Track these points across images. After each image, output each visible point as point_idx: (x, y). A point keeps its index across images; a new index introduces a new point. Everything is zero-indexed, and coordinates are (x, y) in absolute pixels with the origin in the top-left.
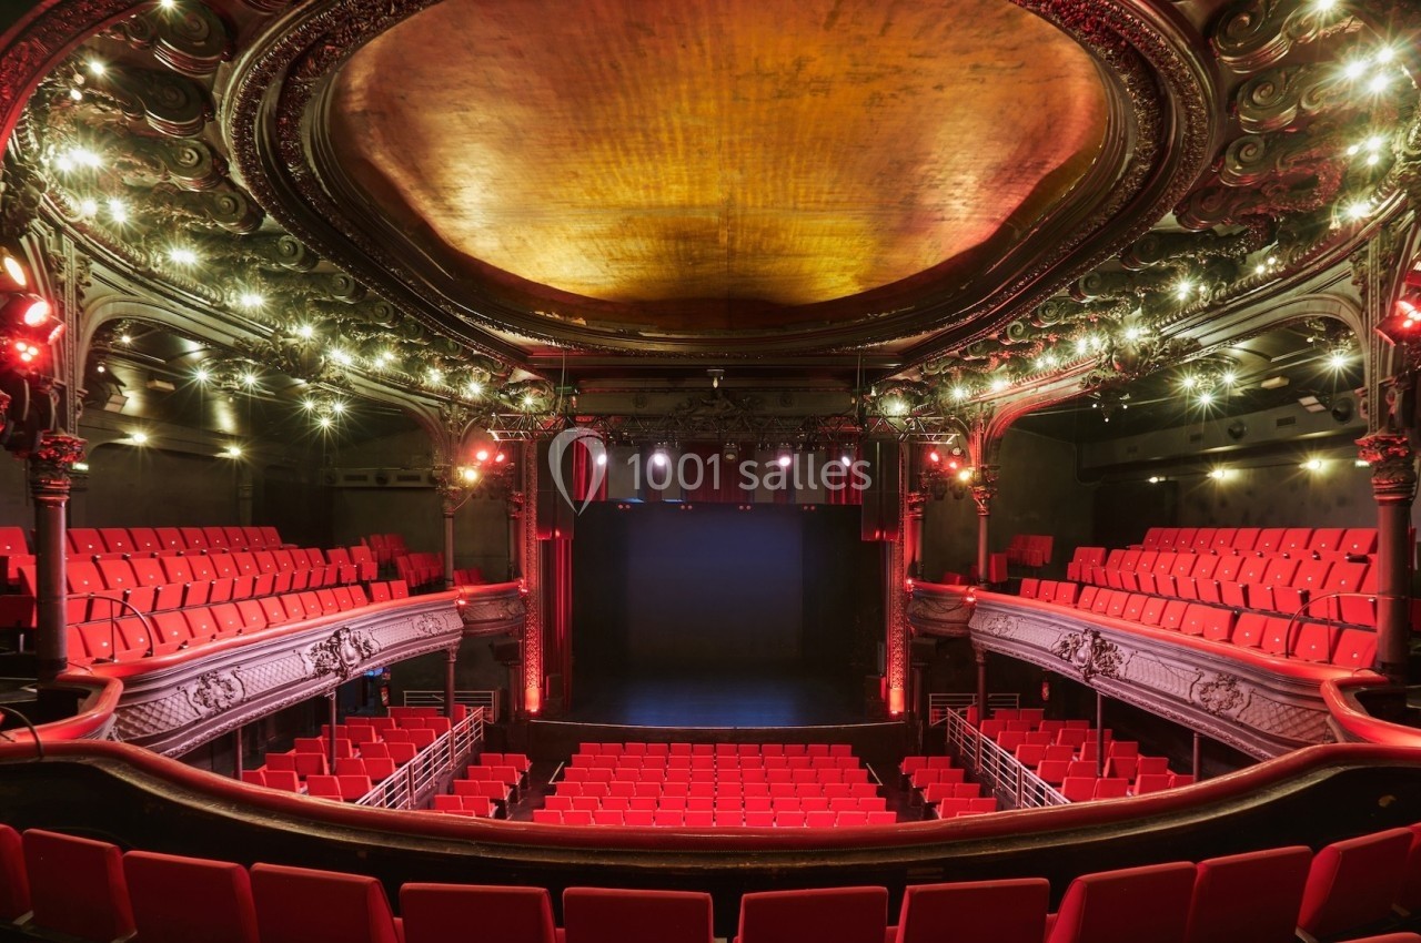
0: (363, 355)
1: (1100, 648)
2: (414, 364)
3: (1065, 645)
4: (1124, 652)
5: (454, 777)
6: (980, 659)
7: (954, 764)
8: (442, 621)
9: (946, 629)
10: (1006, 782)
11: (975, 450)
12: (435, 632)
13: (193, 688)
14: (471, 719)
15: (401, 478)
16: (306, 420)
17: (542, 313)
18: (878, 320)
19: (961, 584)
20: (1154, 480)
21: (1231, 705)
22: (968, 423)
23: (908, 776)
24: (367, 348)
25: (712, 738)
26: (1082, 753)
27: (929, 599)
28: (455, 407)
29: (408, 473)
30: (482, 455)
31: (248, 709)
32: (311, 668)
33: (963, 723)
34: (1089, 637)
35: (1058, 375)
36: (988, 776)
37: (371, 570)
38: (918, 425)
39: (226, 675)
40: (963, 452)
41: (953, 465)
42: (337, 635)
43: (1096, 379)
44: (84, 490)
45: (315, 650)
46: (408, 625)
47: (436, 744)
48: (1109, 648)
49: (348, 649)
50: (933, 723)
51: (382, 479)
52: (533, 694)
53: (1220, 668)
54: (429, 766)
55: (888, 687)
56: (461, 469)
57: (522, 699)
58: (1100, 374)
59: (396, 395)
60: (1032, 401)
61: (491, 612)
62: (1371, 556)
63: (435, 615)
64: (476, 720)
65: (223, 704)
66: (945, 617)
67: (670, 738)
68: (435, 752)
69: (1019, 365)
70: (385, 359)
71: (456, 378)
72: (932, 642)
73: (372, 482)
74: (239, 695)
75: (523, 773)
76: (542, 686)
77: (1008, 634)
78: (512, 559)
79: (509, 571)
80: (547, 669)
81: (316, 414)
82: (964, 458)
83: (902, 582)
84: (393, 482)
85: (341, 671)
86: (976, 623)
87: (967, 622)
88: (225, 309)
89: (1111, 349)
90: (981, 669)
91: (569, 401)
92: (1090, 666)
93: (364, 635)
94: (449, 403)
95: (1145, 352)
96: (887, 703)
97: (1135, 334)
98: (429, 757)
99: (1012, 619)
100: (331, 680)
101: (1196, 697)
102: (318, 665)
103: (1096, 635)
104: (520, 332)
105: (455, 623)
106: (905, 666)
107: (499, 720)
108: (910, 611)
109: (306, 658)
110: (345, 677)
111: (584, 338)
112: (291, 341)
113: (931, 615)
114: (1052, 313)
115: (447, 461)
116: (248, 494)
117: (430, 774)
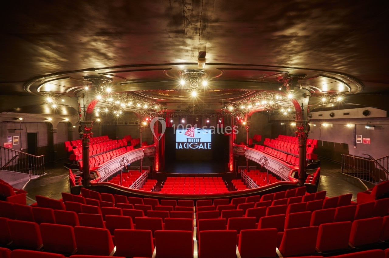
0: (126, 103)
1: (266, 160)
2: (135, 103)
3: (260, 159)
4: (269, 161)
5: (143, 184)
6: (247, 160)
7: (242, 181)
8: (140, 154)
9: (240, 154)
10: (251, 185)
11: (246, 119)
12: (139, 156)
13: (103, 170)
14: (145, 172)
15: (130, 123)
16: (114, 115)
17: (160, 94)
18: (226, 95)
19: (244, 145)
20: (282, 124)
21: (283, 172)
22: (245, 113)
23: (233, 183)
24: (127, 102)
25: (194, 176)
26: (265, 179)
27: (237, 148)
28: (142, 110)
29: (132, 122)
30: (147, 119)
31: (111, 173)
32: (120, 165)
33: (244, 173)
34: (264, 158)
35: (260, 106)
36: (248, 184)
37: (126, 144)
38: (234, 114)
39: (107, 168)
40: (244, 118)
41: (242, 121)
42: (123, 158)
43: (266, 108)
44: (75, 131)
45: (120, 162)
46: (134, 155)
47: (140, 178)
48: (267, 160)
49: (125, 161)
50: (239, 172)
51: (126, 123)
52: (157, 167)
53: (282, 166)
54: (138, 182)
55: (230, 165)
56: (143, 122)
57: (155, 168)
58: (267, 108)
59: (132, 110)
60: (256, 110)
61: (149, 151)
62: (311, 145)
63: (139, 153)
64: (146, 173)
65: (108, 173)
66: (240, 151)
67: (185, 176)
68: (139, 180)
69: (253, 103)
70: (130, 104)
71: (142, 105)
72: (238, 156)
73: (124, 124)
74: (110, 171)
75: (156, 183)
76: (159, 165)
77: (251, 156)
78: (153, 139)
79: (152, 142)
80: (160, 162)
81: (116, 114)
82: (244, 120)
83: (233, 143)
84: (128, 124)
85: (124, 165)
86: (246, 154)
87: (244, 153)
88: (106, 101)
89: (268, 104)
90: (247, 162)
91: (165, 110)
92: (264, 163)
93: (127, 158)
94: (141, 110)
95: (273, 105)
96: (230, 168)
97: (271, 103)
98: (138, 181)
99: (252, 153)
100: (123, 167)
101: (279, 170)
102: (121, 164)
103: (265, 158)
104: (156, 98)
105: (143, 154)
106: (233, 161)
107: (150, 172)
108: (234, 150)
109: (118, 163)
110: (124, 166)
111: (168, 98)
112: (115, 104)
113: (238, 151)
114: (257, 97)
115: (141, 121)
116: (101, 128)
117: (139, 184)
